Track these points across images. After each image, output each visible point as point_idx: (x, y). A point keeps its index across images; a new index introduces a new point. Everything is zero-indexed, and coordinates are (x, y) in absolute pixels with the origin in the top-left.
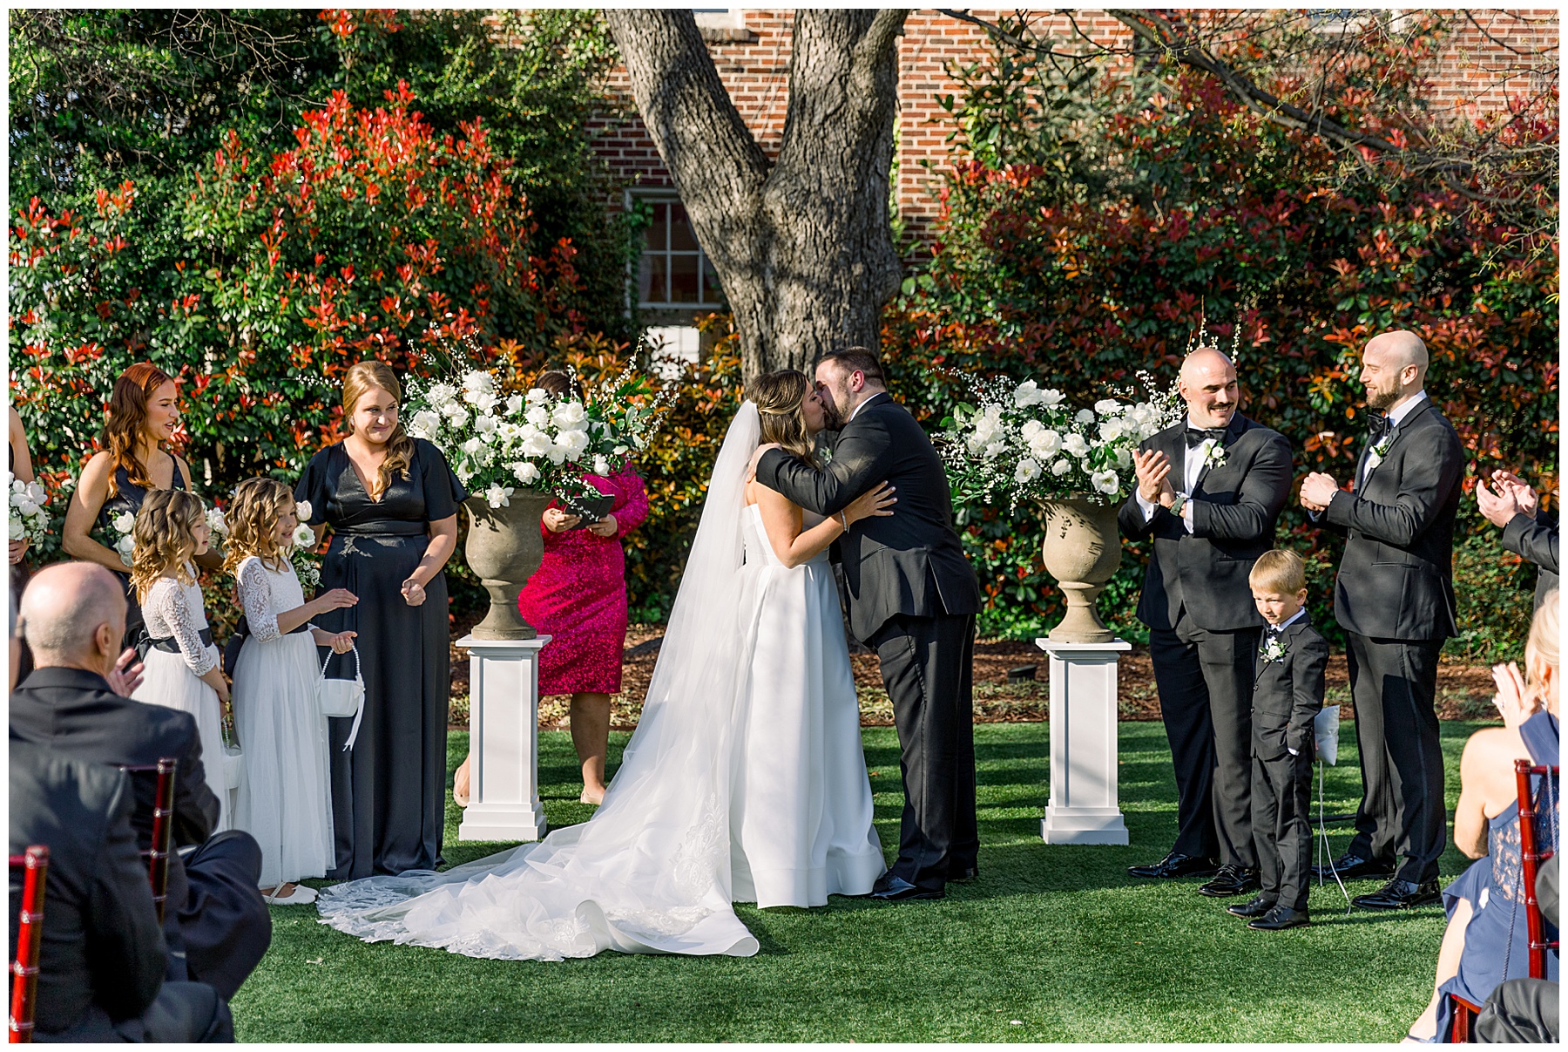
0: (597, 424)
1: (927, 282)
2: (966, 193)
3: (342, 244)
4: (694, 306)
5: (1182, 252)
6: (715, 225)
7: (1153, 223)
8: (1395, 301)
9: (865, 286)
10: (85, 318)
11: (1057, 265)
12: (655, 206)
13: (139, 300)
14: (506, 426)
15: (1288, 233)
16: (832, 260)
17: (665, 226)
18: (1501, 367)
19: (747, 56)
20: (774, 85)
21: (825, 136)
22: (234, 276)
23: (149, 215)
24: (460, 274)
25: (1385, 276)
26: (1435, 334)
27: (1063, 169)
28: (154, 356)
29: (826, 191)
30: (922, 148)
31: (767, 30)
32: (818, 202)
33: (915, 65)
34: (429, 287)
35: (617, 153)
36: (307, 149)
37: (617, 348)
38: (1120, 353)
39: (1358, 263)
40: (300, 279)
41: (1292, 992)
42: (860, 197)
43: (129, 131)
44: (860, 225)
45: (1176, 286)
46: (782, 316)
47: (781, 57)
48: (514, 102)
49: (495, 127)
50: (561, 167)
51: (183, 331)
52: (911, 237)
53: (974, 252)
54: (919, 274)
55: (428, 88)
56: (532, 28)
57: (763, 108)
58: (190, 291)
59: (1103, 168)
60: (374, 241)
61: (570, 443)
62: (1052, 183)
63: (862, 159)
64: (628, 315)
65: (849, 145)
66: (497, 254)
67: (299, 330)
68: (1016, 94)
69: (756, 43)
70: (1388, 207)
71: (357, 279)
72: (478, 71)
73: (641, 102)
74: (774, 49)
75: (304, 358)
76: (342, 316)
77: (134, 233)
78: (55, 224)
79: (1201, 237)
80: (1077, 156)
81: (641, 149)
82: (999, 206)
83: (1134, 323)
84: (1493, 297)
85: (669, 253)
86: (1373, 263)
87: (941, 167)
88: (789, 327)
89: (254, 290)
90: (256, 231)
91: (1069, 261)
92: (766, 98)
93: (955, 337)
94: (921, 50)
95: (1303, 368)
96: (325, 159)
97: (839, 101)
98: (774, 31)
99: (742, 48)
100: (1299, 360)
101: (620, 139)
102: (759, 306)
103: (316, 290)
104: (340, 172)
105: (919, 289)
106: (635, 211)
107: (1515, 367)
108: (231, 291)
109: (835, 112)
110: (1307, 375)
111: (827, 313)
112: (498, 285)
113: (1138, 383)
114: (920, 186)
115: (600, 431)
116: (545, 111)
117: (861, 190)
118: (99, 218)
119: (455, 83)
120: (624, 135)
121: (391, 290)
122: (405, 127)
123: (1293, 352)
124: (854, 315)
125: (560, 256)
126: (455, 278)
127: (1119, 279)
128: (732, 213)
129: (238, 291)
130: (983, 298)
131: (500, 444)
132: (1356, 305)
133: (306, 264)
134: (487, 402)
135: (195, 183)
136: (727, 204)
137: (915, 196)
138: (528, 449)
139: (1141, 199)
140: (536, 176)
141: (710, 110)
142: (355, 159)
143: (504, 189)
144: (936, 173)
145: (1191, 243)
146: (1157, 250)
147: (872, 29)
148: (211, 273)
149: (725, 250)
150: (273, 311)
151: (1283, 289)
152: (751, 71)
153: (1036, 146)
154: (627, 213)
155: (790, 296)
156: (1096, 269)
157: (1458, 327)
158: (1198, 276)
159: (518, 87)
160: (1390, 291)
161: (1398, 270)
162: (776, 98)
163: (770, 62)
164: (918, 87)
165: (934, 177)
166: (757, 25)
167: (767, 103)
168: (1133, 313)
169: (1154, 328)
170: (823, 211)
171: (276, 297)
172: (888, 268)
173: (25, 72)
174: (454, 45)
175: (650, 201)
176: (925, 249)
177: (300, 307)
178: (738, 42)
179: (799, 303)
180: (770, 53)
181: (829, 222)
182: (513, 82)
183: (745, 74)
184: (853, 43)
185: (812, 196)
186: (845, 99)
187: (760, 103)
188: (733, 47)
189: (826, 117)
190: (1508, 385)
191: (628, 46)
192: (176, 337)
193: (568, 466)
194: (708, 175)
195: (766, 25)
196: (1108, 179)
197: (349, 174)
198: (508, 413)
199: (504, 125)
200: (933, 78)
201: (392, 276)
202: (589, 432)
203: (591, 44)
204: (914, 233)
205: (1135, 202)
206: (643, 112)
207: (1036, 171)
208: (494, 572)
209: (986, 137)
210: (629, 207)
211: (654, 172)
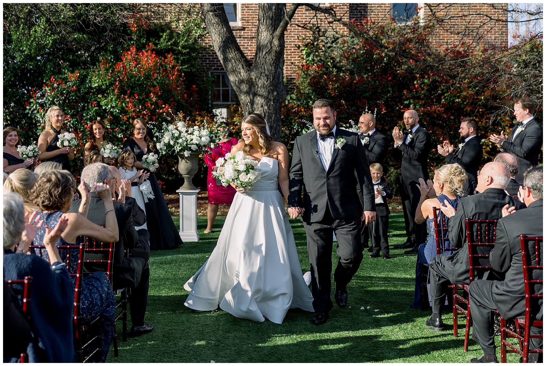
0: (211, 135)
1: (294, 96)
2: (304, 72)
3: (135, 87)
4: (229, 103)
5: (363, 88)
6: (237, 82)
7: (355, 80)
8: (420, 101)
9: (277, 98)
10: (66, 108)
11: (329, 91)
12: (217, 75)
13: (80, 103)
14: (189, 136)
15: (391, 82)
16: (268, 91)
17: (220, 81)
18: (449, 118)
19: (242, 34)
20: (250, 42)
21: (266, 58)
22: (105, 97)
23: (82, 80)
24: (166, 95)
25: (417, 94)
26: (431, 110)
27: (330, 65)
28: (84, 118)
29: (266, 72)
30: (291, 59)
31: (248, 26)
32: (264, 75)
33: (289, 36)
34: (158, 99)
35: (206, 61)
36: (124, 62)
37: (209, 115)
38: (346, 115)
39: (410, 91)
40: (124, 97)
41: (388, 271)
42: (276, 74)
43: (75, 57)
44: (275, 81)
45: (361, 97)
46: (255, 106)
47: (252, 34)
48: (180, 48)
49: (174, 54)
50: (192, 65)
51: (92, 111)
52: (288, 83)
53: (306, 88)
54: (291, 94)
55: (156, 45)
56: (183, 26)
57: (247, 48)
58: (94, 101)
59: (341, 64)
60: (143, 87)
61: (205, 140)
62: (327, 69)
63: (276, 64)
64: (210, 106)
65: (272, 60)
66: (176, 90)
67: (124, 111)
68: (317, 44)
69: (245, 30)
70: (418, 75)
71: (139, 97)
72: (169, 39)
73: (216, 49)
74: (250, 32)
75: (125, 118)
76: (135, 107)
77: (78, 85)
78: (58, 83)
79: (368, 84)
80: (334, 61)
81: (213, 60)
82: (312, 75)
83: (350, 107)
84: (447, 99)
85: (221, 88)
86: (414, 90)
87: (296, 64)
88: (257, 109)
89: (111, 100)
90: (111, 84)
91: (332, 91)
92: (248, 45)
93: (301, 111)
94: (290, 32)
95: (395, 119)
96: (129, 65)
97: (270, 48)
98: (250, 27)
99: (241, 31)
100: (395, 117)
101: (207, 57)
102: (249, 104)
103: (128, 100)
104: (133, 68)
105: (291, 98)
106: (212, 77)
107: (453, 118)
108: (105, 101)
109: (269, 51)
110: (396, 121)
111: (267, 105)
112: (176, 99)
113: (350, 123)
114: (291, 69)
115: (212, 137)
116: (188, 50)
117: (276, 72)
118: (69, 81)
119: (164, 42)
120: (209, 56)
121: (148, 100)
122: (151, 56)
123: (393, 114)
124: (274, 105)
125: (193, 90)
126: (165, 96)
127: (346, 95)
128: (241, 78)
129: (107, 101)
130: (309, 101)
131: (187, 140)
132: (410, 102)
133: (125, 93)
134: (184, 130)
135: (94, 71)
136: (240, 76)
137: (289, 72)
138: (195, 141)
139: (352, 73)
140: (186, 68)
141: (235, 51)
142: (137, 65)
143: (178, 72)
144: (295, 66)
145: (365, 86)
146: (356, 87)
147: (278, 29)
148: (100, 96)
149: (240, 88)
150: (116, 106)
151: (390, 97)
152: (243, 38)
153: (323, 59)
154: (209, 77)
155: (257, 101)
156: (340, 93)
157: (437, 107)
158: (367, 94)
159: (181, 44)
160: (419, 98)
161: (421, 92)
162: (250, 45)
163: (249, 35)
164: (290, 42)
165: (294, 67)
166: (245, 25)
167: (248, 47)
168: (349, 105)
169: (355, 108)
170: (266, 78)
171: (117, 102)
172: (283, 93)
173: (48, 42)
174: (163, 33)
175: (216, 74)
176: (292, 87)
177: (124, 105)
178: (240, 30)
179: (259, 102)
180: (249, 33)
181: (267, 81)
182: (179, 42)
183: (242, 39)
184: (273, 33)
185: (263, 74)
186: (271, 48)
187: (246, 47)
188: (238, 31)
189: (266, 53)
190: (451, 123)
191: (212, 34)
192: (90, 113)
193: (204, 146)
194: (234, 68)
195: (247, 25)
196: (342, 67)
197: (136, 69)
198: (189, 132)
199: (177, 55)
200: (294, 39)
201: (148, 96)
202: (210, 137)
203: (199, 31)
204: (289, 82)
205: (350, 74)
206: (217, 51)
207: (323, 66)
208: (186, 173)
209: (309, 56)
210: (210, 76)
211: (217, 66)
